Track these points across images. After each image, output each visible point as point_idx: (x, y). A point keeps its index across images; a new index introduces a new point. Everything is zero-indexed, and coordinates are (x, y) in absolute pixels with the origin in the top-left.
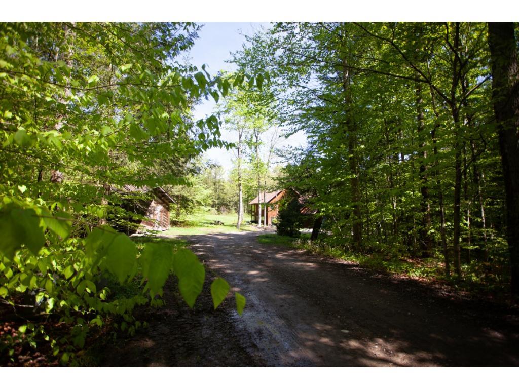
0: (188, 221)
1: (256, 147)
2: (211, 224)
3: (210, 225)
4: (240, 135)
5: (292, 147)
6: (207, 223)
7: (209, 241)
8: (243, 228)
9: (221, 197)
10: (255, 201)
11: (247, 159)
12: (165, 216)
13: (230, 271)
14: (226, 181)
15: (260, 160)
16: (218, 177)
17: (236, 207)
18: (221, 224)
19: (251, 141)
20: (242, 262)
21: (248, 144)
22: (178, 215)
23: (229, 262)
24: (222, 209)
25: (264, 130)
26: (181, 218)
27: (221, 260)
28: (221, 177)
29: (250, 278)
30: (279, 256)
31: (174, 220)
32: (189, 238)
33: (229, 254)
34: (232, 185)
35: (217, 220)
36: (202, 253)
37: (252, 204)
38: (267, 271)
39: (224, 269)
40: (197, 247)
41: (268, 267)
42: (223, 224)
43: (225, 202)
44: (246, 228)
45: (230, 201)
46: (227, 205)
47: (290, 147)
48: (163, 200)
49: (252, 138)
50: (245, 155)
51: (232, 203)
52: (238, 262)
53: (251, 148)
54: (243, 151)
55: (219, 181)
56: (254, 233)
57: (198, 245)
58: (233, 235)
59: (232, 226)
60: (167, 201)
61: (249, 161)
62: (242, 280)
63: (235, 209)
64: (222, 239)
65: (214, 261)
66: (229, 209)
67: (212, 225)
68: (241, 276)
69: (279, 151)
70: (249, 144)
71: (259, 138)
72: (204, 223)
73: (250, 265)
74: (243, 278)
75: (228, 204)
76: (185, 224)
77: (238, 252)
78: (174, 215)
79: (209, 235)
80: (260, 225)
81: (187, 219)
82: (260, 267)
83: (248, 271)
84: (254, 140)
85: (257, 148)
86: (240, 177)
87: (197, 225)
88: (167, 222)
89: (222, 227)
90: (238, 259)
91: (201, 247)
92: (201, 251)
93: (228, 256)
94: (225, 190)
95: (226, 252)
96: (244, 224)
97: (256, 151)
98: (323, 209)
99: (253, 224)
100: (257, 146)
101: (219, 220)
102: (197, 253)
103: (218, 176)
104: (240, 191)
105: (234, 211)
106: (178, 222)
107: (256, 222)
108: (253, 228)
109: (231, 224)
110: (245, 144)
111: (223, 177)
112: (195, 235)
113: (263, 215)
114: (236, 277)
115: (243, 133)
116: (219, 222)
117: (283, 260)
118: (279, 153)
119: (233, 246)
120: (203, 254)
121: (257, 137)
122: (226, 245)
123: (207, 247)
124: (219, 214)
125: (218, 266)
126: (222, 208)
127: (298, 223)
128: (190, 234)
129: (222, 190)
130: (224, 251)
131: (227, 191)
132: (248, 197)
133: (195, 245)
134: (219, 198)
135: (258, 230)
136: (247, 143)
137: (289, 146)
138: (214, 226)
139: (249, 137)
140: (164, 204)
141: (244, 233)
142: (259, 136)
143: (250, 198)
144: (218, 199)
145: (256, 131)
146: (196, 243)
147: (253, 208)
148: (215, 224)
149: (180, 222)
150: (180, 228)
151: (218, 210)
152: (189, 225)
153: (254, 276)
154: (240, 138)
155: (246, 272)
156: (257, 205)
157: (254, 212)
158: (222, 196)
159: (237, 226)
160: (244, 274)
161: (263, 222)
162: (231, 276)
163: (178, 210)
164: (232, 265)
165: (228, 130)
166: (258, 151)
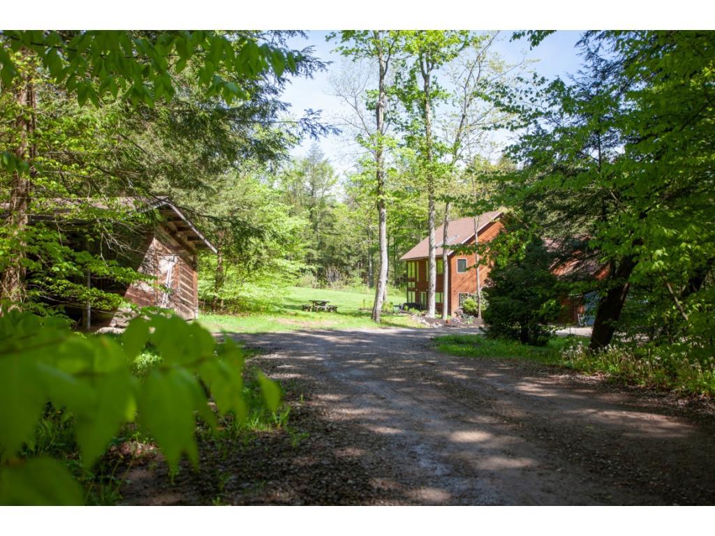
0: (245, 299)
1: (423, 106)
2: (304, 308)
3: (301, 312)
4: (381, 70)
5: (543, 80)
6: (293, 307)
7: (305, 348)
8: (386, 319)
9: (328, 244)
10: (419, 251)
11: (400, 137)
12: (187, 282)
13: (389, 431)
14: (339, 201)
15: (435, 138)
16: (319, 193)
17: (363, 270)
18: (329, 311)
19: (411, 88)
20: (421, 402)
21: (403, 98)
22: (219, 281)
23: (380, 402)
24: (331, 274)
25: (444, 57)
26: (227, 292)
27: (352, 396)
28: (326, 193)
29: (468, 455)
30: (528, 387)
31: (209, 294)
32: (249, 338)
33: (373, 378)
34: (354, 213)
35: (320, 298)
36: (292, 376)
37: (409, 261)
38: (514, 432)
39: (369, 421)
40: (276, 360)
41: (510, 420)
42: (334, 309)
43: (336, 257)
44: (396, 320)
45: (348, 255)
46: (343, 264)
47: (538, 79)
48: (179, 241)
49: (414, 78)
50: (392, 126)
51: (353, 260)
52: (408, 403)
53: (409, 108)
54: (388, 116)
55: (322, 200)
56: (418, 332)
57: (275, 356)
58: (367, 335)
59: (359, 314)
60: (190, 243)
61: (404, 142)
62: (446, 461)
63: (363, 275)
64: (337, 343)
65: (331, 397)
66: (347, 273)
67: (306, 313)
68: (435, 447)
69: (504, 94)
70: (406, 96)
71: (431, 79)
72: (286, 307)
73: (450, 414)
74: (445, 454)
75: (345, 261)
76: (238, 307)
77: (398, 376)
78: (210, 284)
79: (304, 334)
80: (432, 313)
81: (242, 294)
82: (486, 419)
83: (452, 431)
84: (420, 85)
85: (428, 106)
86: (381, 184)
87: (267, 311)
88: (192, 299)
89: (332, 316)
90: (407, 394)
91: (286, 361)
92: (289, 371)
93: (372, 384)
94: (337, 226)
95: (363, 373)
96: (389, 309)
97: (424, 116)
98: (659, 252)
99: (412, 310)
100: (425, 102)
101: (325, 300)
102: (275, 376)
103: (321, 190)
104: (381, 220)
105: (359, 280)
106: (219, 301)
107: (421, 306)
108: (414, 321)
109: (355, 308)
110: (395, 97)
111: (333, 190)
112: (264, 334)
113: (440, 289)
114: (418, 449)
115: (390, 66)
116: (324, 303)
117: (550, 401)
118: (505, 101)
119: (379, 360)
120: (296, 379)
121: (426, 77)
122: (357, 358)
123: (302, 362)
124: (322, 287)
125: (348, 412)
126: (330, 272)
127: (553, 303)
128: (253, 330)
129: (330, 225)
130: (355, 372)
131: (343, 227)
132: (396, 244)
133: (267, 357)
134: (321, 245)
135: (428, 325)
136: (399, 92)
137: (535, 76)
138: (311, 313)
139: (406, 76)
140: (182, 251)
141: (392, 331)
142: (432, 73)
143: (400, 247)
144: (318, 249)
145: (424, 61)
146: (270, 352)
147: (412, 272)
148: (314, 310)
149: (226, 302)
150: (227, 316)
151: (320, 275)
152: (249, 309)
153: (480, 450)
154: (382, 78)
155: (446, 433)
156: (423, 263)
157: (412, 280)
158: (329, 240)
159: (373, 315)
160: (443, 443)
161: (439, 308)
162: (401, 446)
163: (219, 270)
164: (391, 412)
165: (351, 57)
166: (430, 116)
